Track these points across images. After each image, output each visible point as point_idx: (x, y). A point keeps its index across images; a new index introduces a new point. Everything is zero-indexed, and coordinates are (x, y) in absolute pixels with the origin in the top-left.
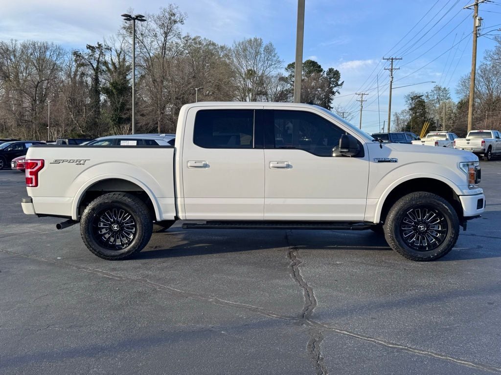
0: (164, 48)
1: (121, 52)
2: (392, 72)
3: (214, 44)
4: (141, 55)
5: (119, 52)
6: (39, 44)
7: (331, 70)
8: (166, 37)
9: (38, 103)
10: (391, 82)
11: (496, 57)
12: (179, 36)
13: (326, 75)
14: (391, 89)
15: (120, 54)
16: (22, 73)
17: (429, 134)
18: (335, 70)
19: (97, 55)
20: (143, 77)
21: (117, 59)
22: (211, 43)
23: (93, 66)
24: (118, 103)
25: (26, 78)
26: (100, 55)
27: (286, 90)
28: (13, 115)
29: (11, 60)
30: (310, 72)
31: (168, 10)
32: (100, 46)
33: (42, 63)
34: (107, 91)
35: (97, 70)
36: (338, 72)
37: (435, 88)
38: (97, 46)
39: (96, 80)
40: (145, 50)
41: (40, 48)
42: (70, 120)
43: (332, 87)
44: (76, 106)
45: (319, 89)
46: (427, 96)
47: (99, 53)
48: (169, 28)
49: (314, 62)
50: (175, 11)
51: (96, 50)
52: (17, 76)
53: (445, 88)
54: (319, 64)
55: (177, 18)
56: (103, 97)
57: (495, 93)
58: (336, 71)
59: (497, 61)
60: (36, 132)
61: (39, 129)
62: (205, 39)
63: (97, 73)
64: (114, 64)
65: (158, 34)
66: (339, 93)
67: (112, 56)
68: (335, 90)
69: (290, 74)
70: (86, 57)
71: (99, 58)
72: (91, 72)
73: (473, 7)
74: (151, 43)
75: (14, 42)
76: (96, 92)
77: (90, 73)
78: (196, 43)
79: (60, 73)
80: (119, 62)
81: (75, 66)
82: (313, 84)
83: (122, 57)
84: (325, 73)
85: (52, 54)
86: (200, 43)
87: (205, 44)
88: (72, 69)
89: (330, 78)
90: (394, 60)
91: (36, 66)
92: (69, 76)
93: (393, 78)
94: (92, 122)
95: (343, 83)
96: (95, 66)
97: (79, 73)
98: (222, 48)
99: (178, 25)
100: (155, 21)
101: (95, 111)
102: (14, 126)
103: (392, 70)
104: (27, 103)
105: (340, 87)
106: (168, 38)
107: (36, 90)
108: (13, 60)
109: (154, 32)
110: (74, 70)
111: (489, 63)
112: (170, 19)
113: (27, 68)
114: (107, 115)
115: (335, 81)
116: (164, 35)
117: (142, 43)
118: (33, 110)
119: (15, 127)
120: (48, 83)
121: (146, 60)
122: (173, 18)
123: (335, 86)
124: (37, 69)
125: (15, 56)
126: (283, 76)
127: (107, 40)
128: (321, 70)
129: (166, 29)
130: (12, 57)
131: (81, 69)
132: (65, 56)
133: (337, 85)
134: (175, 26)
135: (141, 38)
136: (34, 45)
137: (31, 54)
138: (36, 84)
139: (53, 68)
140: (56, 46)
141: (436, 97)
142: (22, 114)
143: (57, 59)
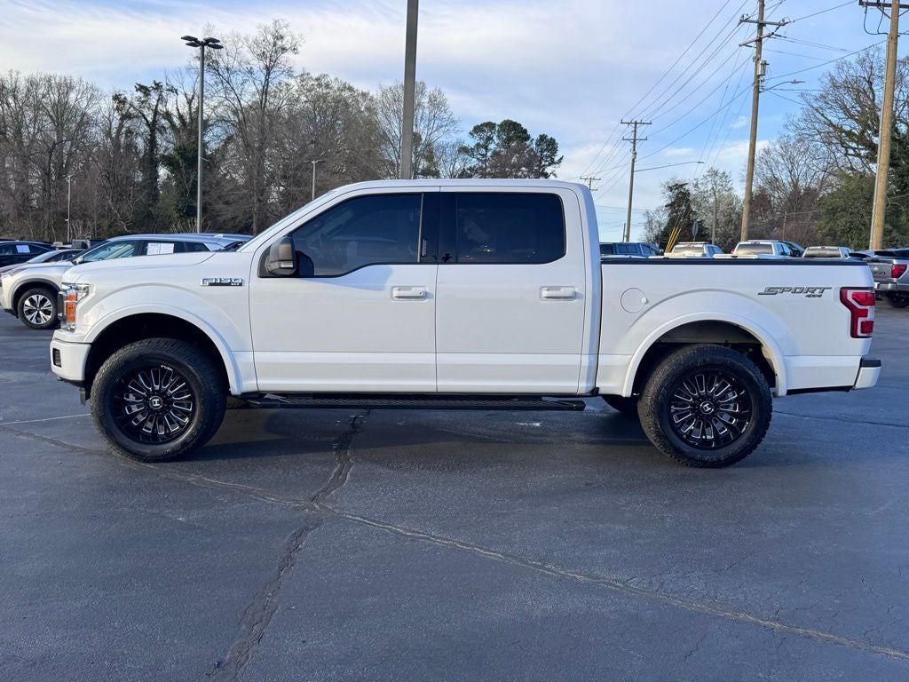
0: (265, 92)
1: (193, 98)
2: (634, 143)
3: (350, 89)
4: (226, 102)
5: (190, 97)
6: (58, 79)
7: (543, 138)
8: (268, 74)
9: (54, 178)
10: (633, 160)
11: (802, 125)
12: (289, 73)
13: (534, 146)
14: (633, 171)
15: (191, 101)
16: (27, 127)
17: (678, 246)
18: (549, 138)
19: (154, 100)
20: (230, 139)
21: (187, 109)
22: (347, 86)
23: (146, 119)
24: (188, 181)
25: (34, 135)
26: (158, 101)
27: (470, 169)
28: (11, 198)
29: (8, 104)
30: (509, 140)
31: (272, 30)
32: (158, 86)
33: (61, 112)
34: (169, 161)
35: (153, 126)
36: (554, 141)
37: (708, 172)
38: (154, 86)
39: (152, 143)
40: (233, 95)
41: (59, 86)
42: (106, 208)
43: (544, 165)
44: (117, 185)
45: (523, 169)
46: (696, 185)
47: (157, 98)
48: (274, 59)
49: (515, 123)
50: (283, 32)
51: (153, 93)
52: (18, 133)
53: (724, 173)
54: (524, 126)
55: (286, 43)
56: (163, 172)
57: (802, 184)
58: (551, 139)
59: (804, 131)
60: (49, 228)
61: (55, 223)
62: (337, 79)
63: (152, 131)
64: (181, 117)
65: (256, 69)
66: (555, 175)
67: (179, 102)
68: (548, 170)
69: (476, 142)
70: (136, 104)
71: (157, 106)
72: (144, 128)
73: (753, 44)
74: (242, 84)
75: (14, 75)
76: (150, 162)
77: (142, 130)
78: (320, 85)
79: (94, 130)
80: (190, 114)
81: (119, 117)
82: (514, 160)
83: (195, 104)
84: (534, 142)
85: (79, 97)
86: (327, 86)
87: (336, 88)
88: (113, 123)
89: (541, 152)
90: (638, 125)
91: (51, 117)
92: (108, 134)
93: (635, 153)
94: (143, 213)
95: (561, 158)
96: (150, 119)
97: (123, 130)
98: (364, 95)
99: (289, 55)
100: (250, 48)
101: (149, 194)
102: (12, 216)
103: (635, 140)
104: (35, 179)
105: (557, 165)
106: (272, 75)
107: (50, 157)
108: (13, 105)
109: (248, 66)
110: (117, 126)
111: (792, 134)
112: (275, 45)
113: (35, 119)
114: (168, 202)
115: (549, 156)
116: (265, 71)
117: (228, 82)
118: (44, 190)
119: (14, 217)
120: (72, 145)
121: (235, 113)
122: (279, 43)
123: (549, 165)
124: (53, 121)
125: (15, 98)
126: (465, 145)
127: (169, 76)
128: (528, 138)
129: (268, 60)
130: (11, 100)
131: (127, 124)
132: (102, 102)
133: (552, 163)
134: (284, 57)
135: (226, 75)
136: (49, 81)
137: (44, 96)
138: (50, 146)
139: (82, 119)
140: (87, 83)
141: (710, 187)
142: (26, 195)
143: (88, 105)
